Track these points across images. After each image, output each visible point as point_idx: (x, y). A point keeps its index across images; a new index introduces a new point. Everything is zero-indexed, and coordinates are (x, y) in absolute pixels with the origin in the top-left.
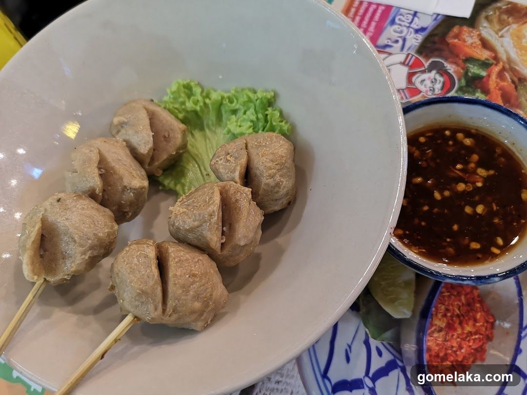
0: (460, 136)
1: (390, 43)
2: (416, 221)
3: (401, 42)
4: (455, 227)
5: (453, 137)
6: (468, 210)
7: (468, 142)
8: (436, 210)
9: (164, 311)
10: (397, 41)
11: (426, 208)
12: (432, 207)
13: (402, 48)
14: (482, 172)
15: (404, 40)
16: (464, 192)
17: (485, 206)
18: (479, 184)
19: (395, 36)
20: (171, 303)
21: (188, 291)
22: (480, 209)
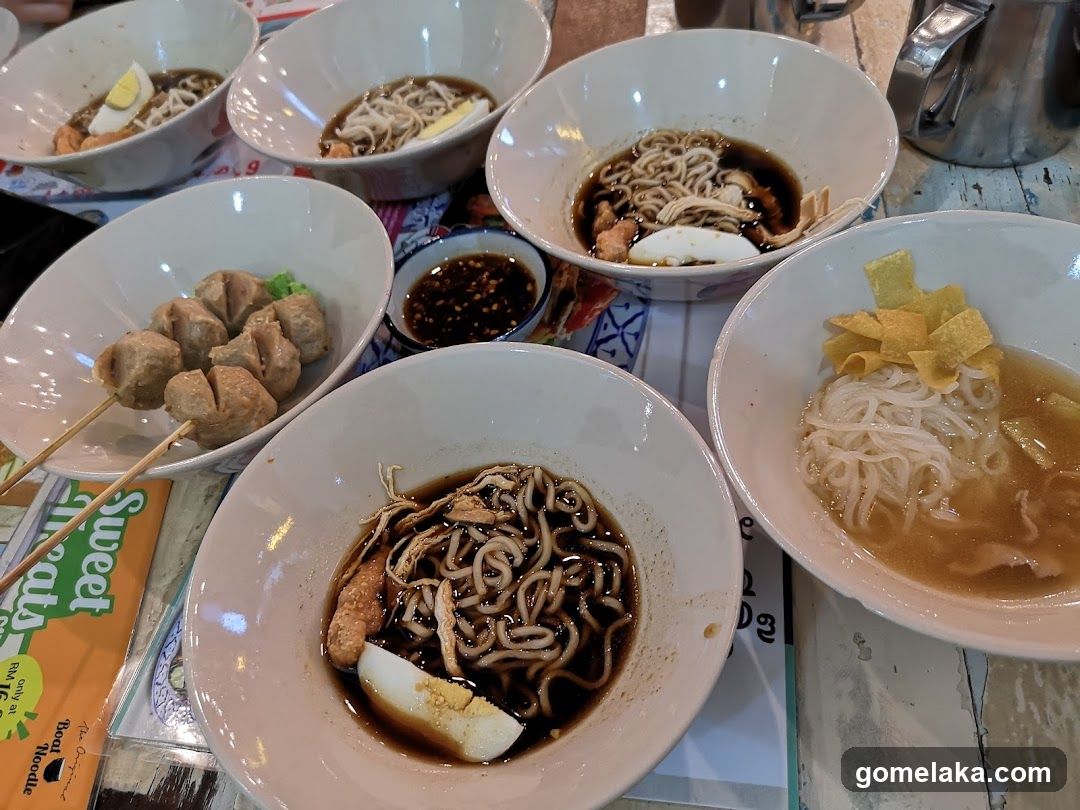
0: (471, 263)
1: (414, 222)
2: (444, 330)
3: (424, 219)
4: (476, 324)
5: (466, 264)
6: (485, 310)
7: (479, 265)
8: (458, 318)
9: (218, 408)
10: (420, 220)
11: (450, 319)
12: (454, 317)
13: (426, 224)
14: (493, 282)
15: (427, 217)
16: (481, 299)
17: (499, 303)
18: (492, 291)
19: (418, 216)
20: (222, 399)
21: (236, 388)
22: (495, 307)
